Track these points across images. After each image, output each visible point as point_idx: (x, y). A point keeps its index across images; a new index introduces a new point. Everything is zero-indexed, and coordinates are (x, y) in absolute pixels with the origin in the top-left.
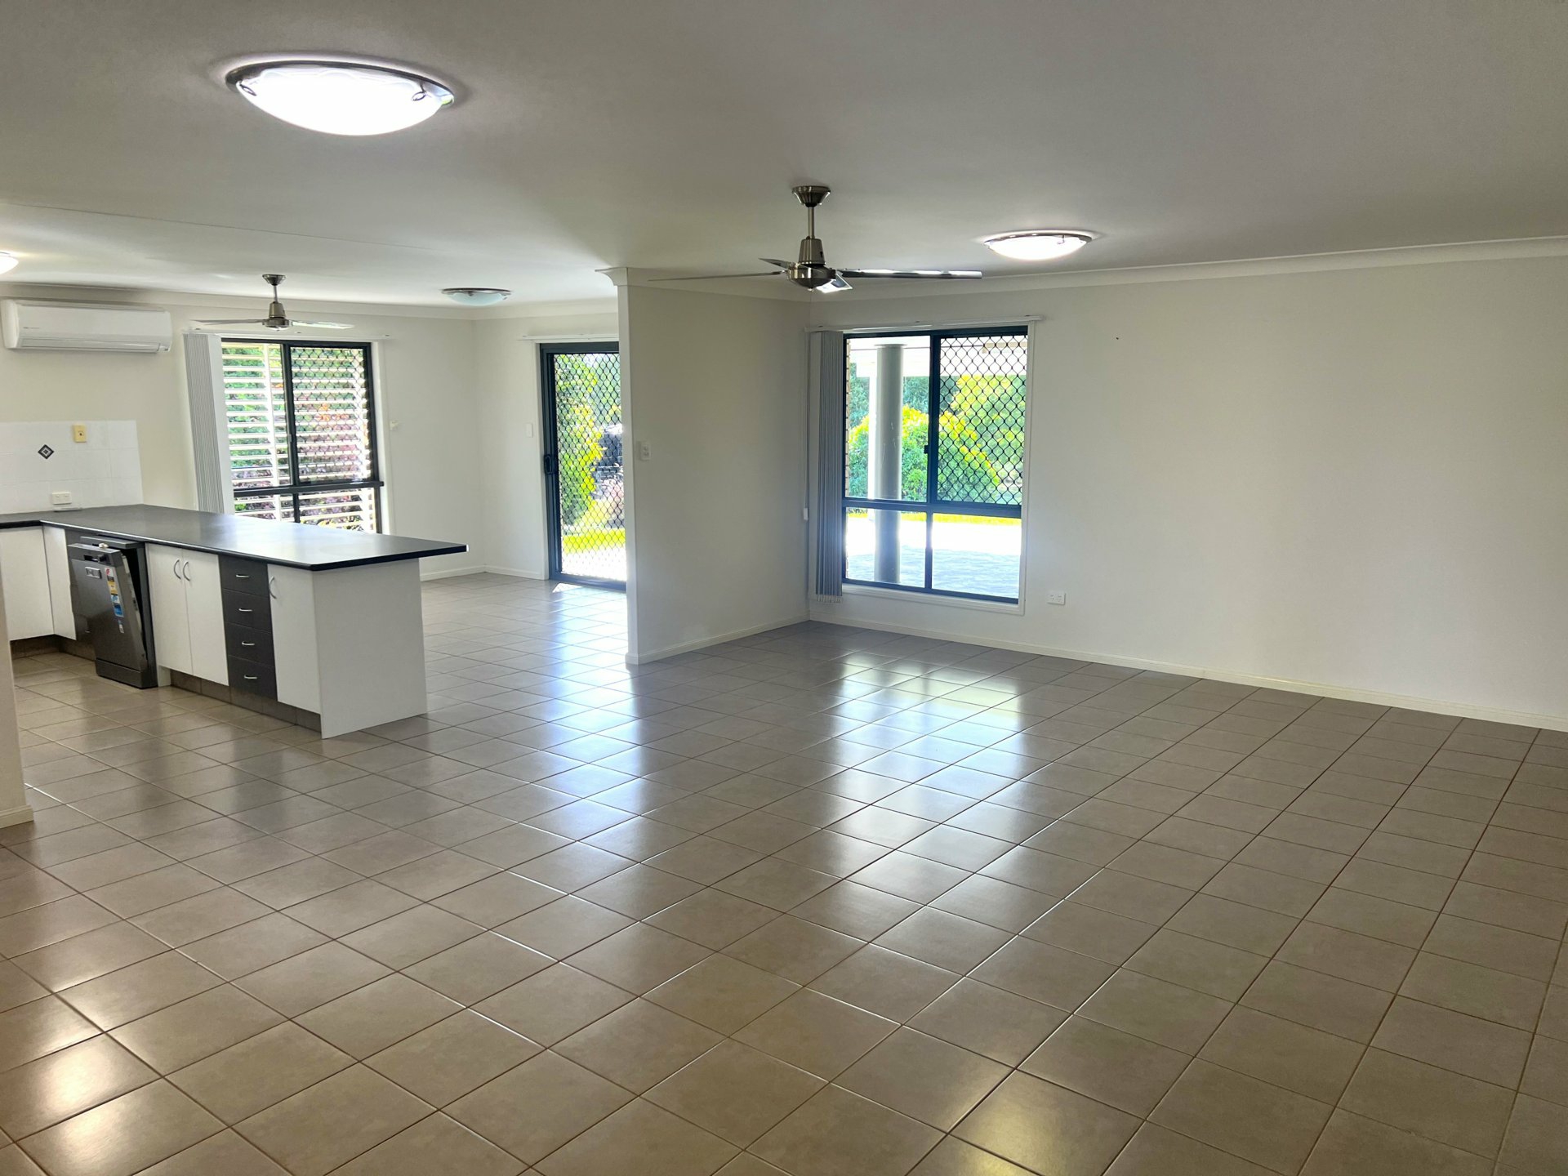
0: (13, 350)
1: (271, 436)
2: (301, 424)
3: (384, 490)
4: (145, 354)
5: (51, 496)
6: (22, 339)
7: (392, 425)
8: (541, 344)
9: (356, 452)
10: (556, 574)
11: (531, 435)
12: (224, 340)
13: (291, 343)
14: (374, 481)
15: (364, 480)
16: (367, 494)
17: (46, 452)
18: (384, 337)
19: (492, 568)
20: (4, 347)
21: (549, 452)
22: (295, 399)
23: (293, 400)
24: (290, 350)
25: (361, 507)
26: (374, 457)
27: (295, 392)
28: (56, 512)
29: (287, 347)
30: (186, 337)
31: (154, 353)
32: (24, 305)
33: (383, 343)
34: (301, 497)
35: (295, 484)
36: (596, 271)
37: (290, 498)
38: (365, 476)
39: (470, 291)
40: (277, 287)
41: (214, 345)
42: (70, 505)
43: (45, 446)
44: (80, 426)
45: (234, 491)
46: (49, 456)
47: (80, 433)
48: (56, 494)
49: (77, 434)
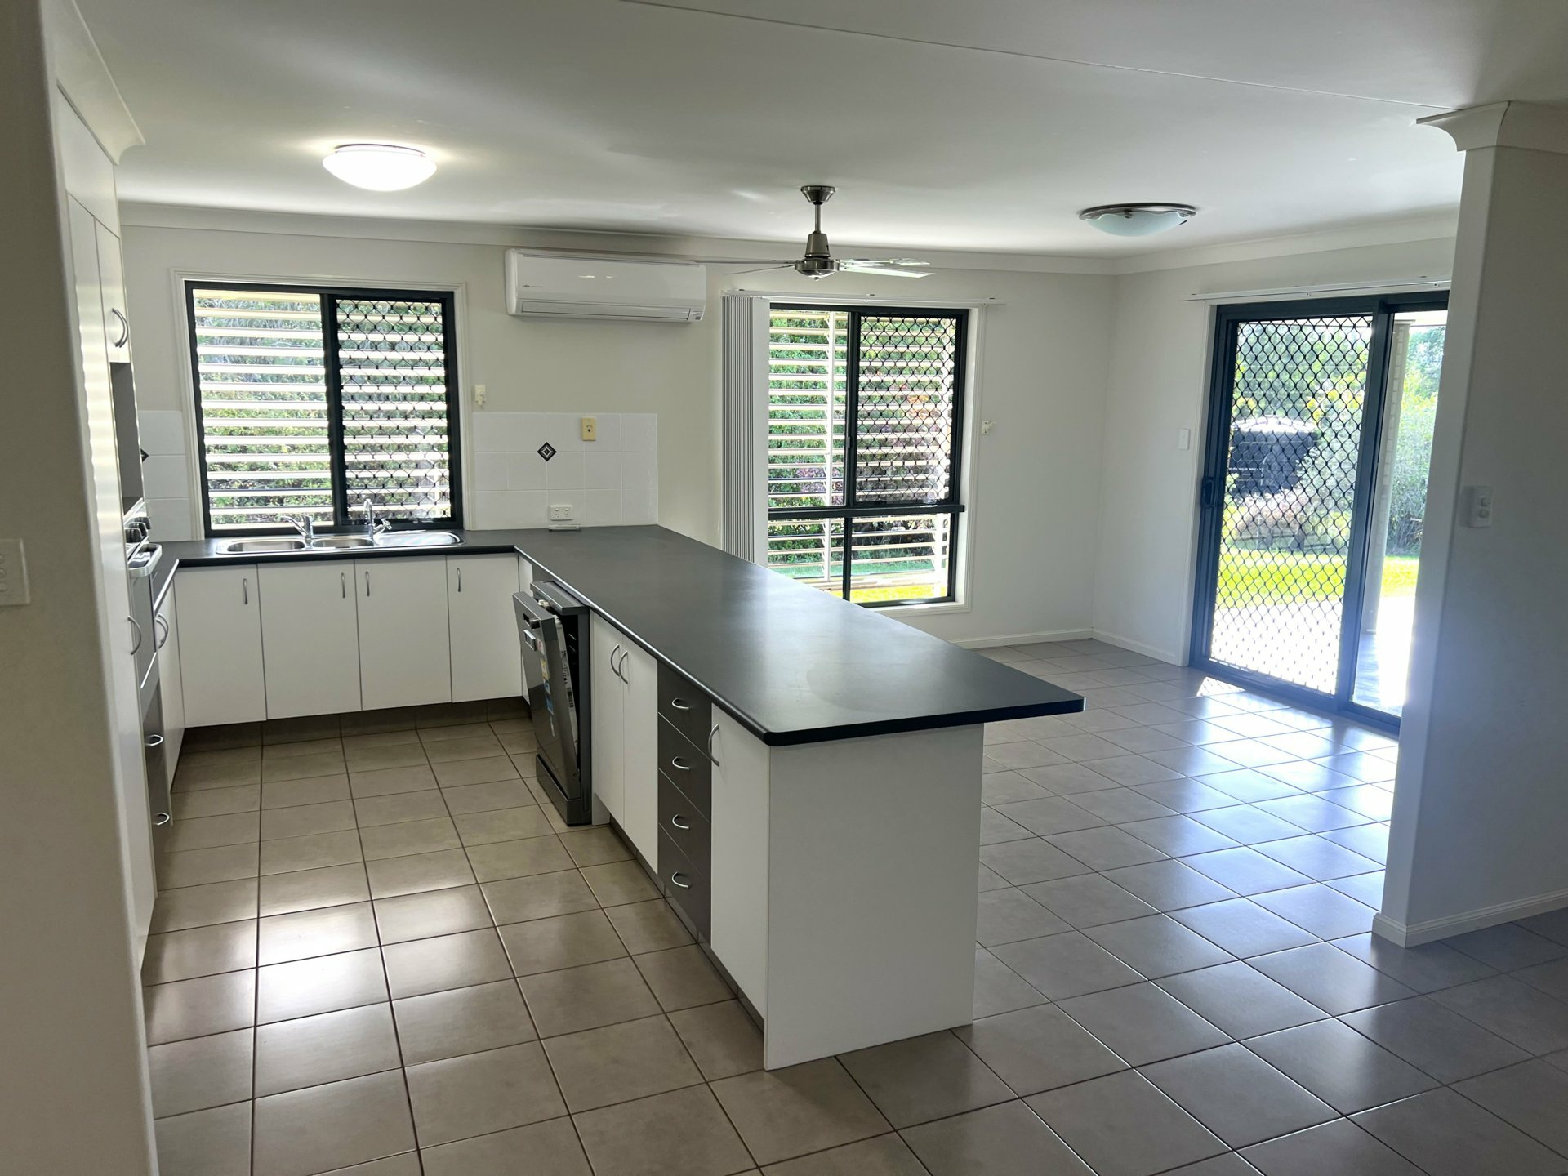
0: (513, 316)
1: (828, 438)
2: (865, 422)
3: (964, 517)
4: (672, 325)
5: (549, 509)
6: (522, 303)
7: (984, 427)
8: (1219, 306)
9: (933, 462)
10: (1200, 663)
11: (1186, 447)
12: (774, 306)
13: (861, 311)
14: (952, 504)
15: (940, 502)
16: (941, 520)
17: (547, 452)
18: (988, 301)
19: (1101, 634)
20: (507, 314)
21: (1212, 474)
22: (860, 389)
23: (858, 391)
24: (860, 320)
25: (934, 537)
26: (955, 470)
27: (861, 379)
28: (551, 530)
29: (857, 314)
30: (725, 300)
31: (685, 323)
32: (525, 255)
33: (986, 309)
34: (856, 520)
35: (848, 505)
36: (1420, 121)
37: (841, 521)
38: (942, 496)
39: (1127, 210)
40: (822, 206)
41: (761, 312)
42: (570, 522)
43: (547, 444)
44: (589, 420)
45: (770, 510)
46: (550, 457)
47: (589, 428)
48: (555, 506)
49: (585, 430)
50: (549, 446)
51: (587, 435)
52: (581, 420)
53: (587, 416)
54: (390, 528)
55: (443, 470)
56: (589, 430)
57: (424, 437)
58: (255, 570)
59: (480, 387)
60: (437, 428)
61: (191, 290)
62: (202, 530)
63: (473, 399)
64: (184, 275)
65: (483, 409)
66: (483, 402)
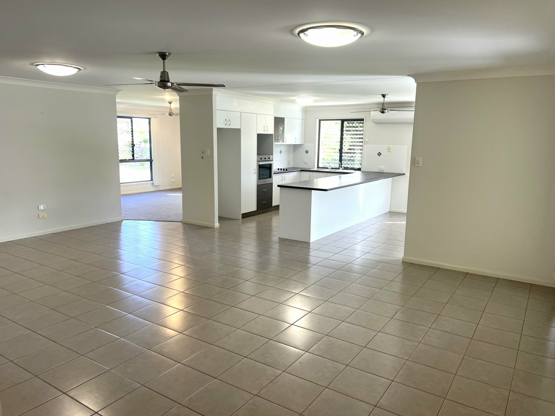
5: (378, 167)
43: (380, 152)
44: (390, 147)
48: (380, 167)
49: (389, 149)
52: (388, 147)
53: (389, 146)
54: (344, 169)
55: (360, 158)
58: (327, 174)
60: (360, 149)
61: (320, 121)
62: (316, 166)
63: (365, 142)
64: (317, 119)
65: (367, 144)
66: (367, 143)
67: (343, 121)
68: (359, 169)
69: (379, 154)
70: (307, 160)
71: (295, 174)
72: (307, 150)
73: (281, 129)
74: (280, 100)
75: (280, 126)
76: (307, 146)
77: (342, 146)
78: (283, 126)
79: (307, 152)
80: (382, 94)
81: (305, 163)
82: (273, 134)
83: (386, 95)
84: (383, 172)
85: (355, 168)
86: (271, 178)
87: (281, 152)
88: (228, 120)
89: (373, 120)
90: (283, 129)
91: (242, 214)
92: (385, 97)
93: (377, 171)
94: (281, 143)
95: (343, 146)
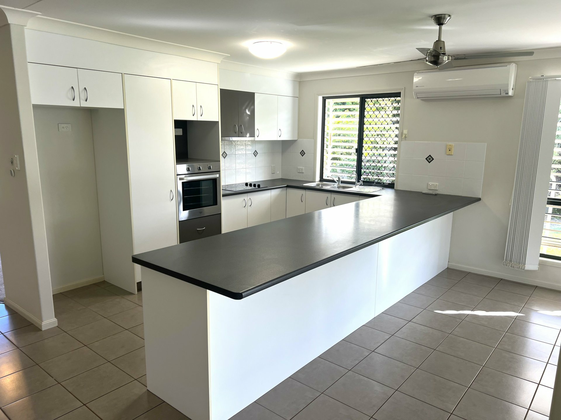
5: (428, 184)
42: (436, 191)
43: (430, 155)
44: (450, 145)
45: (548, 199)
46: (431, 162)
47: (450, 149)
48: (430, 183)
49: (448, 150)
50: (431, 156)
51: (448, 152)
52: (446, 146)
53: (450, 143)
54: (362, 184)
55: (394, 164)
56: (450, 150)
57: (389, 151)
58: (330, 194)
59: (405, 131)
60: (394, 148)
61: (324, 99)
62: (318, 178)
63: (402, 136)
64: (320, 95)
65: (405, 140)
66: (405, 137)
67: (363, 98)
68: (391, 186)
69: (430, 159)
70: (304, 168)
71: (274, 193)
72: (303, 150)
73: (246, 113)
74: (229, 55)
75: (244, 108)
76: (304, 144)
77: (362, 144)
78: (252, 107)
79: (303, 153)
80: (435, 16)
81: (300, 172)
82: (218, 122)
83: (445, 18)
84: (436, 195)
85: (384, 183)
86: (216, 204)
87: (255, 154)
88: (81, 88)
89: (416, 94)
90: (251, 113)
91: (137, 283)
92: (442, 24)
93: (424, 192)
94: (248, 138)
95: (364, 142)
